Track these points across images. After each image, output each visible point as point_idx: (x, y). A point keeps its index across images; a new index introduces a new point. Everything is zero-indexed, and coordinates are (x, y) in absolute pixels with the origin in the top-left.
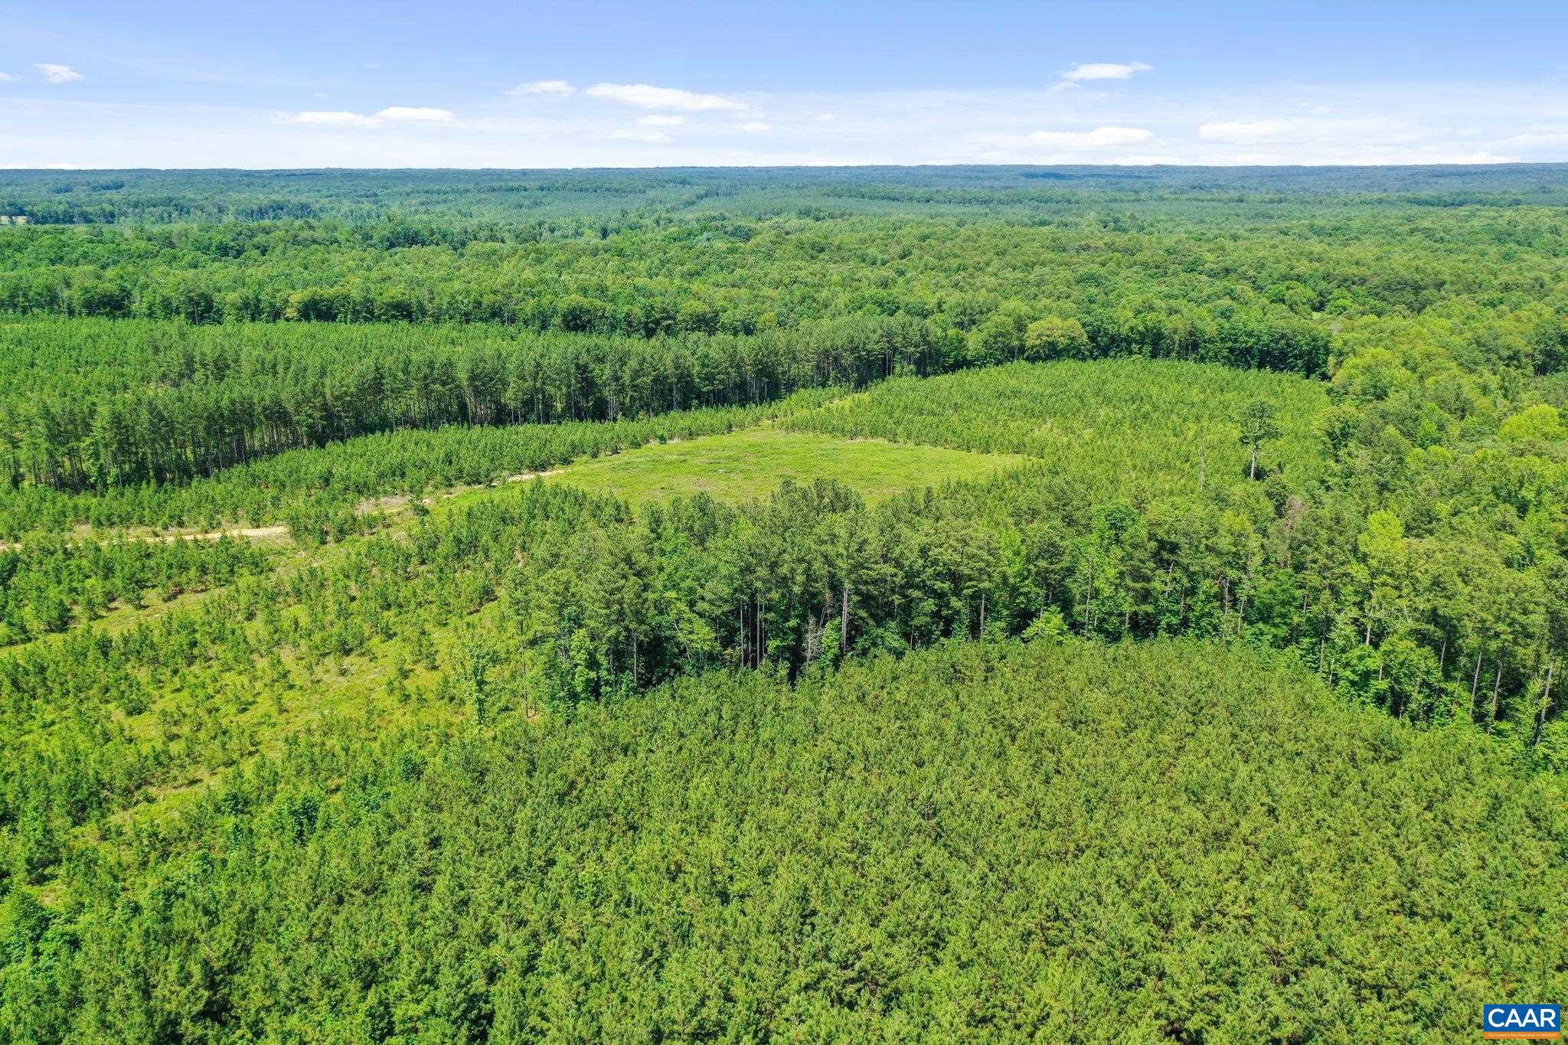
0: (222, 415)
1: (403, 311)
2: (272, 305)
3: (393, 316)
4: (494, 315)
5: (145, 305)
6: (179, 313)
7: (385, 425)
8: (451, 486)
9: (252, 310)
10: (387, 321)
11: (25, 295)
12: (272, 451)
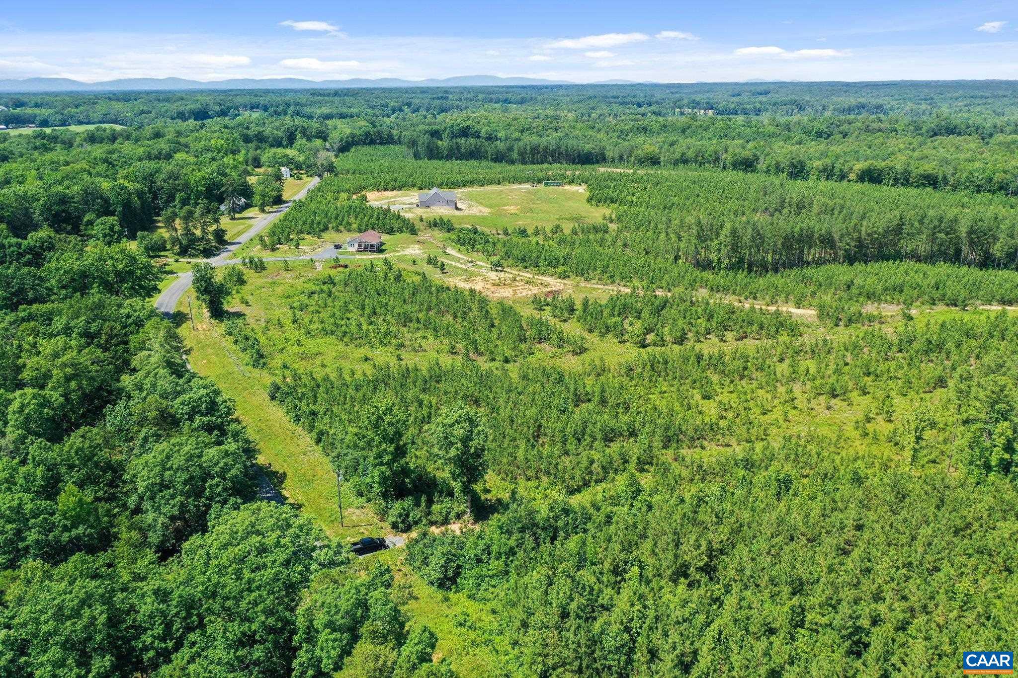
0: (793, 236)
1: (931, 181)
2: (841, 170)
3: (923, 184)
4: (1001, 188)
5: (765, 166)
6: (783, 172)
7: (898, 256)
8: (934, 304)
9: (828, 173)
10: (917, 187)
11: (703, 156)
12: (819, 263)
